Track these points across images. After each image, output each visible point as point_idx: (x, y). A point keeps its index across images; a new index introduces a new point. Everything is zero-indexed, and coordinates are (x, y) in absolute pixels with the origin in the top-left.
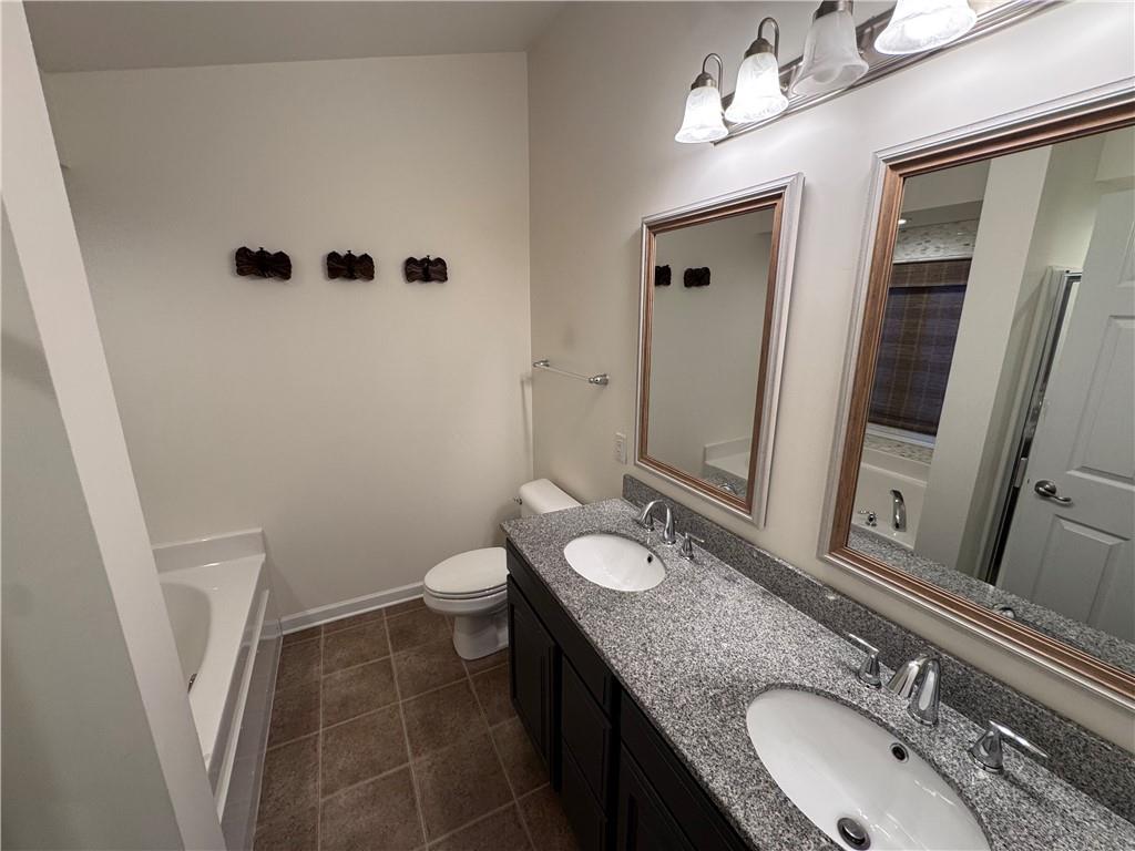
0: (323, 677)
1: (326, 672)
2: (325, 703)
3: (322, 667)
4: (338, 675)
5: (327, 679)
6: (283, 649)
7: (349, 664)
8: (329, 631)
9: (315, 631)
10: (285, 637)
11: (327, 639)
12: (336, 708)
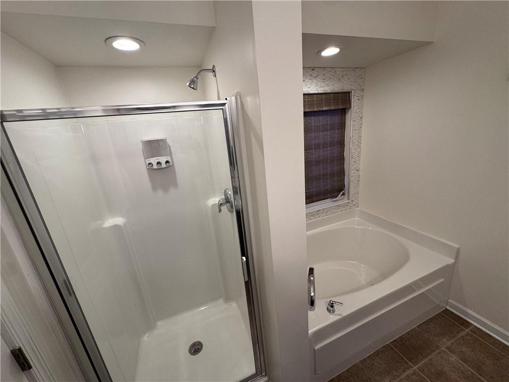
0: (443, 348)
1: (448, 348)
2: (430, 360)
3: (449, 343)
4: (453, 358)
5: (444, 351)
6: (439, 313)
7: (465, 361)
8: (475, 333)
9: (466, 324)
10: (446, 309)
11: (468, 334)
12: (433, 371)
